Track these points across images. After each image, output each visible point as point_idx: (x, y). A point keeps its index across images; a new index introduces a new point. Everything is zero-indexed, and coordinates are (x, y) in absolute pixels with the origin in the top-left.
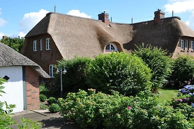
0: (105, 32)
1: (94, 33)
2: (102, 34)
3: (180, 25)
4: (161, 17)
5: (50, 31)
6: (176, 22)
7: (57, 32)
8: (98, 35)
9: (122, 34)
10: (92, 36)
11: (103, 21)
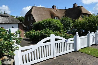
0: (54, 13)
1: (49, 13)
2: (52, 13)
3: (82, 9)
4: (76, 6)
5: (32, 13)
6: (81, 8)
7: (35, 13)
8: (51, 14)
9: (61, 13)
10: (48, 14)
11: (54, 9)
